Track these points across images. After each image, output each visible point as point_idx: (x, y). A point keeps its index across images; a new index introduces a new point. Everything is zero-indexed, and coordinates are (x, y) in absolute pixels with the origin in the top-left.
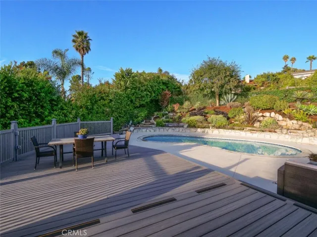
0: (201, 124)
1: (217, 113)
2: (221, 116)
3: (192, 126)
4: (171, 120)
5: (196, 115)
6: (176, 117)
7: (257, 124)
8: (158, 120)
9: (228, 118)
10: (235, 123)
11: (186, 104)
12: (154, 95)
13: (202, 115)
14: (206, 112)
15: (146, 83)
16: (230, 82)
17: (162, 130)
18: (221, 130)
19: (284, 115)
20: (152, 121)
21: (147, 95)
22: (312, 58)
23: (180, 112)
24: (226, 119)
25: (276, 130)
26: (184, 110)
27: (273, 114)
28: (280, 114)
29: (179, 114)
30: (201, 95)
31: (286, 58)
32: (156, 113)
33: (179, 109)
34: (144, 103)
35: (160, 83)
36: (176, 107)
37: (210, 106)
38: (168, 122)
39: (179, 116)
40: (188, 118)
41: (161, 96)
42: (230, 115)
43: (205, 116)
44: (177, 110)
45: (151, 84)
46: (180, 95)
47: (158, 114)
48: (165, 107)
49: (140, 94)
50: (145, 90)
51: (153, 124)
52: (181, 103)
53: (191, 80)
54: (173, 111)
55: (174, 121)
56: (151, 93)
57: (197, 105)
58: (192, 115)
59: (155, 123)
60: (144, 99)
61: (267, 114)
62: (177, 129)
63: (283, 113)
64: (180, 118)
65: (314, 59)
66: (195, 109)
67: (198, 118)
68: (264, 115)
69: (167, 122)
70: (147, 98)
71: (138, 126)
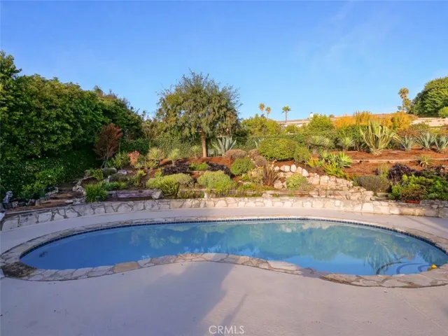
0: (186, 190)
1: (213, 168)
2: (220, 172)
3: (169, 194)
4: (123, 184)
5: (175, 172)
6: (134, 177)
7: (278, 185)
8: (91, 186)
9: (232, 176)
10: (245, 184)
11: (154, 153)
12: (82, 131)
13: (185, 173)
14: (192, 166)
15: (60, 102)
16: (225, 116)
17: (103, 210)
18: (231, 199)
19: (308, 168)
20: (78, 188)
21: (63, 129)
22: (287, 109)
23: (142, 169)
24: (229, 177)
25: (310, 193)
26: (151, 164)
27: (294, 167)
28: (303, 168)
29: (140, 172)
30: (176, 139)
31: (262, 107)
32: (88, 171)
33: (139, 161)
34: (54, 147)
35: (96, 109)
36: (134, 157)
37: (195, 157)
38: (117, 188)
39: (141, 175)
40: (158, 179)
41: (100, 135)
42: (233, 171)
43: (191, 174)
44: (136, 163)
45: (73, 105)
46: (138, 137)
47: (92, 173)
48: (110, 159)
49: (42, 126)
50: (58, 118)
51: (79, 195)
52: (144, 152)
53: (160, 110)
54: (127, 165)
55: (130, 185)
56: (75, 128)
57: (174, 154)
58: (166, 173)
59: (85, 193)
60: (54, 138)
61: (286, 168)
62: (141, 204)
63: (308, 165)
64: (143, 179)
65: (289, 110)
66: (170, 163)
67: (179, 177)
68: (282, 169)
69: (114, 189)
70: (65, 136)
71: (33, 204)
